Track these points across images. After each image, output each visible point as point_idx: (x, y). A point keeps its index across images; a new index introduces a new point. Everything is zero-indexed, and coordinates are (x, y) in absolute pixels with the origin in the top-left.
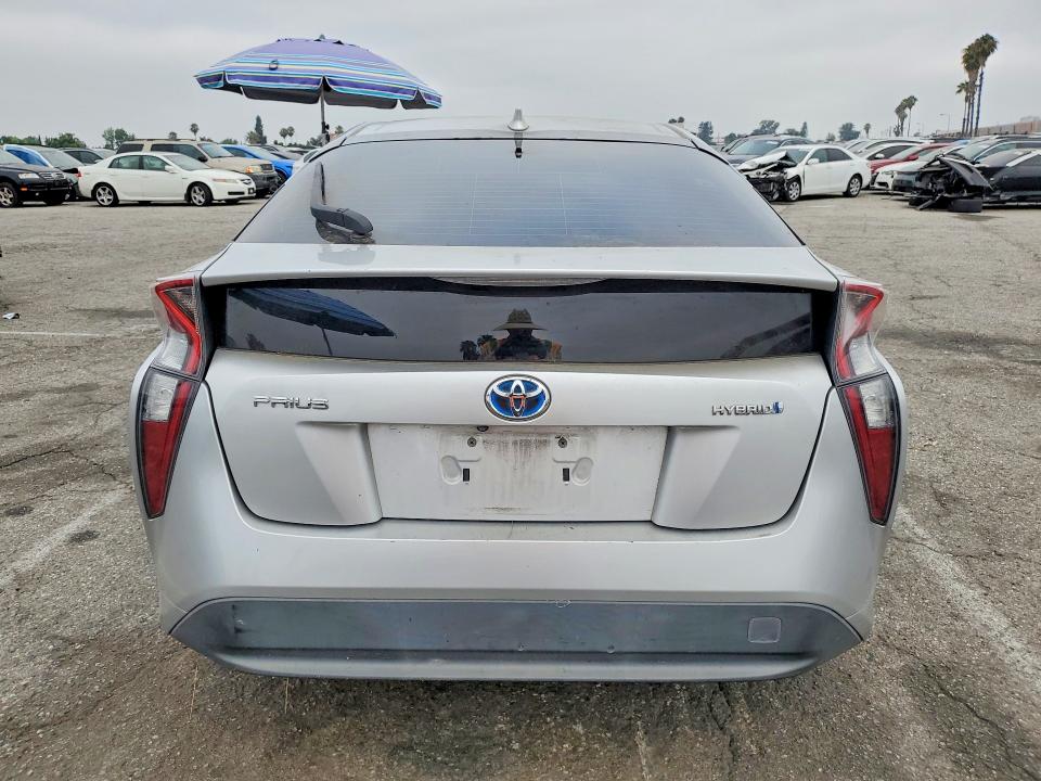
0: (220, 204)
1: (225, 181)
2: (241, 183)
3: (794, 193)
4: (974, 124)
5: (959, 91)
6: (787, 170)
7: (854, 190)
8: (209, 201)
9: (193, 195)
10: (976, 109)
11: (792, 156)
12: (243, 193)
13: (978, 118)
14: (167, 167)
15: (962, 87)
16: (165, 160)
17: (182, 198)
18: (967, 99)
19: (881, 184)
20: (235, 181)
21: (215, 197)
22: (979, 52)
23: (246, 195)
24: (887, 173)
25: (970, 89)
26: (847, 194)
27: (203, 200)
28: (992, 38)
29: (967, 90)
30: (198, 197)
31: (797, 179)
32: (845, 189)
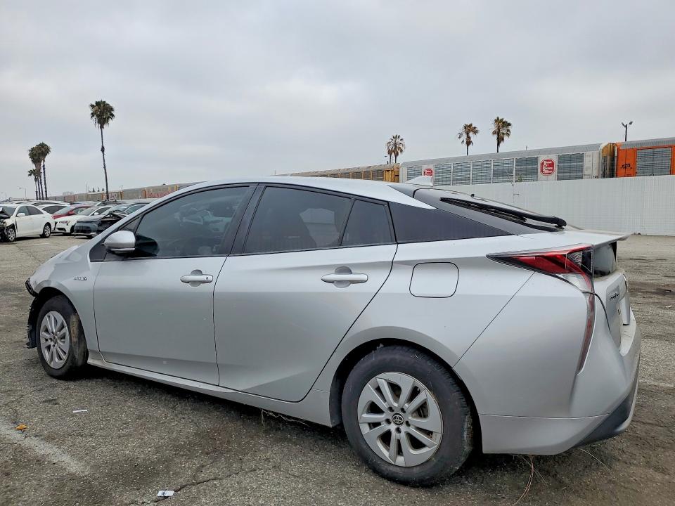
3: (11, 237)
4: (44, 193)
5: (30, 175)
6: (6, 220)
7: (47, 233)
10: (43, 186)
11: (6, 211)
13: (46, 191)
15: (31, 173)
18: (36, 180)
19: (59, 229)
22: (39, 154)
24: (62, 222)
25: (36, 174)
26: (43, 236)
28: (46, 145)
29: (35, 174)
31: (13, 227)
32: (42, 233)
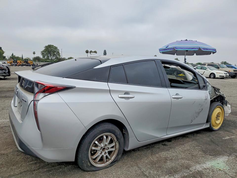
0: (217, 78)
1: (219, 73)
2: (224, 74)
8: (214, 77)
9: (211, 76)
12: (224, 76)
14: (207, 69)
16: (207, 68)
17: (208, 76)
20: (222, 73)
21: (216, 77)
23: (225, 77)
27: (213, 77)
30: (212, 76)
